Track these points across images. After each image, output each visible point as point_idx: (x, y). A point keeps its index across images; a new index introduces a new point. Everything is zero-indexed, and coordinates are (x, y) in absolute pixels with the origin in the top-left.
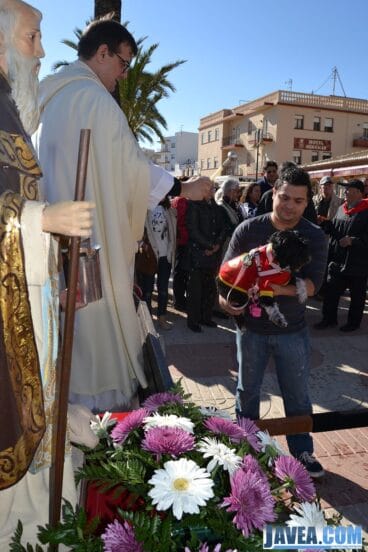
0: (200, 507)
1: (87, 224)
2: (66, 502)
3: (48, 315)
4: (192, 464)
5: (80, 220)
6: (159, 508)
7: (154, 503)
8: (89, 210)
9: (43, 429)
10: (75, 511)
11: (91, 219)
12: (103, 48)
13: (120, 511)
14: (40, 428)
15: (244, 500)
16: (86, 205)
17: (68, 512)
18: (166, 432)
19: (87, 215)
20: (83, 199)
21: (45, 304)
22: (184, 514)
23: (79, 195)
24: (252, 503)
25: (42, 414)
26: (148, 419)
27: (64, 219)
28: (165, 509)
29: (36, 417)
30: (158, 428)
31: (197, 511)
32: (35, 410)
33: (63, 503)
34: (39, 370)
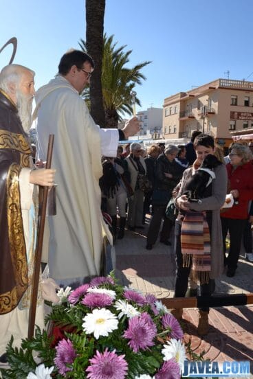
0: (109, 333)
1: (51, 180)
2: (38, 327)
3: (32, 225)
4: (108, 311)
5: (48, 178)
6: (87, 333)
7: (84, 330)
8: (52, 173)
9: (27, 286)
10: (42, 332)
11: (53, 178)
12: (74, 67)
13: (66, 333)
14: (25, 285)
15: (136, 332)
16: (51, 171)
17: (38, 332)
18: (97, 296)
19: (51, 176)
20: (50, 168)
21: (31, 220)
22: (100, 336)
23: (48, 166)
24: (140, 335)
25: (27, 277)
26: (90, 290)
27: (41, 178)
28: (90, 333)
29: (23, 278)
30: (93, 293)
31: (107, 335)
32: (23, 274)
33: (36, 328)
34: (26, 253)
